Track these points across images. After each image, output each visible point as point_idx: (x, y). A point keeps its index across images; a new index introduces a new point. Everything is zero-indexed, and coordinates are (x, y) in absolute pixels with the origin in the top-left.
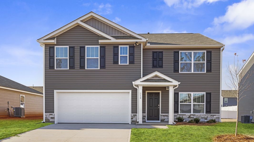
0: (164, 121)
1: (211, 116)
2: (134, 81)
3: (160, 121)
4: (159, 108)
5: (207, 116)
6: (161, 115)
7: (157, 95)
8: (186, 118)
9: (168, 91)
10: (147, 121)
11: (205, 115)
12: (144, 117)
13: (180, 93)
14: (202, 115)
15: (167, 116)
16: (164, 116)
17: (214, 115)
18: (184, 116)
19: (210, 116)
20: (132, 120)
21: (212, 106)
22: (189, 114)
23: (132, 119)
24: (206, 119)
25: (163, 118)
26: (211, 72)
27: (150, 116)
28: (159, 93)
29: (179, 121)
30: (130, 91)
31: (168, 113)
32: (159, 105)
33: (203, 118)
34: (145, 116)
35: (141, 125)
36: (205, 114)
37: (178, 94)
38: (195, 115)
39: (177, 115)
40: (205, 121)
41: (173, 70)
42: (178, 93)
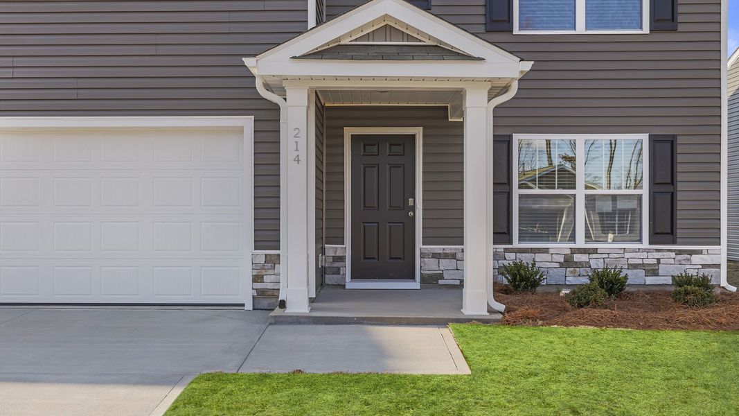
0: (441, 282)
1: (679, 257)
2: (255, 56)
3: (416, 285)
4: (411, 214)
5: (658, 255)
6: (421, 253)
7: (400, 149)
8: (549, 265)
9: (460, 126)
10: (351, 285)
11: (648, 251)
12: (336, 265)
13: (517, 138)
14: (634, 251)
15: (453, 256)
16: (437, 256)
17: (691, 253)
18: (539, 257)
19: (673, 255)
20: (259, 286)
21: (679, 205)
22: (566, 247)
23: (257, 278)
24: (654, 272)
25: (432, 266)
26: (675, 30)
27: (365, 258)
28: (413, 137)
29: (516, 287)
30: (247, 123)
31: (460, 240)
32: (411, 200)
33: (635, 266)
34: (342, 259)
35: (298, 320)
36: (645, 244)
37: (509, 141)
38: (595, 251)
39: (506, 250)
40: (648, 283)
41: (482, 20)
42: (511, 137)
